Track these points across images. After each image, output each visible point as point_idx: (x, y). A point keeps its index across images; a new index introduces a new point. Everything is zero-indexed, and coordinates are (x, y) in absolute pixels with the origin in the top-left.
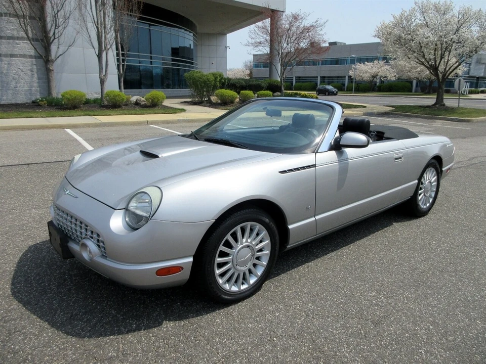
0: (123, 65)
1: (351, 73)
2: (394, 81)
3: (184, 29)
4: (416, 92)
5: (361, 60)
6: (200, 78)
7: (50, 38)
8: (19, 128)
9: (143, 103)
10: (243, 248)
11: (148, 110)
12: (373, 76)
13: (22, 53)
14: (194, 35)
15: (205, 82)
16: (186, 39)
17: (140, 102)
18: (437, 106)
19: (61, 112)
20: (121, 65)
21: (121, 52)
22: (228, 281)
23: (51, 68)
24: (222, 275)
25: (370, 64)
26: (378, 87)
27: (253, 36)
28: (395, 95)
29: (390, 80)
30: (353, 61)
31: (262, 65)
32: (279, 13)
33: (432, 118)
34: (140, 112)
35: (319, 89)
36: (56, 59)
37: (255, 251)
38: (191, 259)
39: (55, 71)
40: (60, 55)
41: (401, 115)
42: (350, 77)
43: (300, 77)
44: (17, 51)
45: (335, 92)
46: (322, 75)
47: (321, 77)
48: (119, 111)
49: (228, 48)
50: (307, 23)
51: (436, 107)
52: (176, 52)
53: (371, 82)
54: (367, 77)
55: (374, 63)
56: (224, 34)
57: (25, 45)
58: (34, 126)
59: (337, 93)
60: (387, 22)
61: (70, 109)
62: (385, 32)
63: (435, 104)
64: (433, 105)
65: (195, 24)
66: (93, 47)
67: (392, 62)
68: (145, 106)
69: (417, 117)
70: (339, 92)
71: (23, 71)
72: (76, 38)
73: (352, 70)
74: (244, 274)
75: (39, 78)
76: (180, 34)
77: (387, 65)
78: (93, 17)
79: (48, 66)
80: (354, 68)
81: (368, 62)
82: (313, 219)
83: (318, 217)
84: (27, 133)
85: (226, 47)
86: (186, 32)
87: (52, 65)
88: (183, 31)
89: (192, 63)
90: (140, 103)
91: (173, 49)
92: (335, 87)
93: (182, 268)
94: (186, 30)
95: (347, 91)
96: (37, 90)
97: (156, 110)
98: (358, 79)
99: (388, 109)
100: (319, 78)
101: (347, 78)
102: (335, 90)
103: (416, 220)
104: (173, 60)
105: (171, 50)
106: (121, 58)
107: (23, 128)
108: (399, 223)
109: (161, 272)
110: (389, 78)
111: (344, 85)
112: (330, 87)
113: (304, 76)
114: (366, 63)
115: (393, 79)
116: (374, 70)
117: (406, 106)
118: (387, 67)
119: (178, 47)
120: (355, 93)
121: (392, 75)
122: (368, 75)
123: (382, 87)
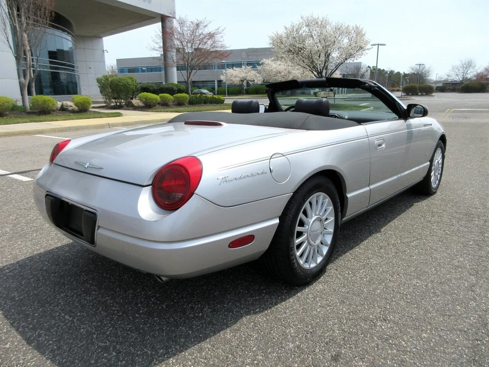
1: (222, 78)
2: (260, 84)
5: (232, 66)
9: (70, 108)
11: (77, 115)
12: (242, 81)
15: (125, 86)
16: (64, 41)
17: (68, 107)
25: (238, 69)
26: (246, 90)
29: (257, 84)
30: (222, 67)
31: (127, 71)
42: (220, 82)
47: (191, 82)
49: (105, 52)
52: (53, 55)
53: (241, 85)
54: (236, 81)
55: (241, 67)
56: (99, 37)
60: (280, 33)
62: (278, 41)
67: (259, 68)
68: (73, 112)
73: (223, 74)
77: (254, 70)
80: (225, 73)
81: (236, 68)
85: (103, 51)
89: (73, 67)
90: (68, 109)
91: (50, 52)
92: (209, 91)
97: (84, 115)
98: (228, 83)
101: (216, 82)
102: (211, 94)
104: (51, 62)
110: (256, 81)
111: (214, 89)
112: (205, 91)
114: (235, 68)
115: (260, 82)
116: (243, 75)
118: (253, 72)
119: (56, 50)
120: (228, 96)
121: (259, 79)
122: (238, 79)
123: (249, 90)
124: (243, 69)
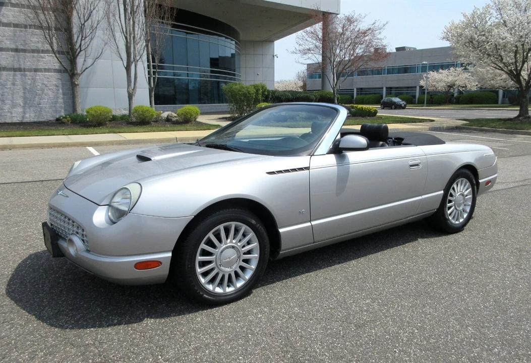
0: (154, 78)
1: (422, 83)
2: (475, 91)
3: (224, 36)
4: (502, 103)
5: (435, 68)
6: (239, 91)
7: (77, 50)
8: (39, 147)
9: (174, 119)
10: (227, 248)
11: (179, 127)
12: (449, 86)
13: (46, 67)
14: (236, 43)
15: (245, 95)
16: (226, 47)
17: (172, 118)
18: (521, 118)
19: (85, 130)
20: (152, 78)
21: (152, 64)
22: (212, 281)
23: (76, 83)
24: (205, 274)
25: (445, 72)
26: (455, 98)
27: (301, 43)
28: (475, 107)
29: (470, 91)
30: (424, 69)
31: (318, 76)
32: (330, 16)
33: (512, 133)
34: (170, 128)
35: (384, 102)
36: (82, 73)
37: (242, 254)
38: (170, 254)
39: (80, 86)
40: (87, 68)
41: (475, 130)
42: (421, 87)
43: (361, 89)
44: (41, 65)
45: (403, 105)
46: (388, 86)
47: (387, 88)
48: (147, 127)
49: (275, 57)
50: (363, 26)
51: (519, 120)
52: (214, 62)
53: (447, 92)
54: (441, 86)
55: (449, 70)
56: (272, 41)
57: (50, 58)
58: (54, 144)
59: (405, 106)
60: (457, 22)
61: (95, 126)
62: (455, 34)
63: (519, 116)
64: (515, 118)
65: (237, 31)
66: (121, 59)
68: (177, 123)
69: (494, 131)
70: (407, 105)
71: (47, 87)
72: (104, 50)
73: (423, 79)
74: (230, 276)
75: (64, 94)
76: (221, 42)
77: (466, 72)
78: (122, 26)
79: (74, 80)
80: (426, 77)
81: (443, 69)
82: (308, 224)
83: (314, 223)
84: (46, 150)
85: (274, 56)
86: (226, 40)
87: (78, 79)
88: (224, 38)
89: (234, 75)
90: (171, 120)
91: (212, 59)
92: (403, 100)
93: (161, 263)
94: (226, 38)
95: (418, 103)
96: (61, 106)
97: (188, 126)
98: (431, 89)
99: (460, 123)
100: (384, 90)
101: (418, 88)
102: (403, 103)
103: (446, 237)
104: (212, 72)
105: (209, 60)
106: (152, 70)
107: (42, 146)
108: (426, 239)
109: (140, 265)
110: (468, 88)
111: (414, 97)
112: (397, 100)
113: (366, 87)
114: (440, 71)
115: (474, 89)
116: (450, 79)
117: (483, 120)
118: (466, 75)
119: (218, 57)
120: (427, 106)
121: (473, 84)
122: (443, 84)
123: (461, 98)
124: (451, 71)
